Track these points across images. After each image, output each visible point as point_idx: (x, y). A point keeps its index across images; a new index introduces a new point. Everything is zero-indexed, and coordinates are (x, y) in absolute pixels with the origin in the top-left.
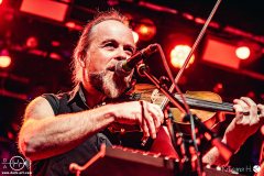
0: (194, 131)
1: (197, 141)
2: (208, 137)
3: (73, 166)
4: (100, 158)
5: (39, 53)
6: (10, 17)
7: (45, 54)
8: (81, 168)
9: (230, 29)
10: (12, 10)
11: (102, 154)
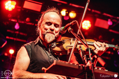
0: (90, 55)
1: (91, 59)
2: (96, 57)
3: (43, 68)
4: (54, 65)
5: (31, 24)
6: (19, 10)
7: (33, 24)
8: (46, 69)
9: (105, 14)
10: (20, 7)
11: (54, 64)
